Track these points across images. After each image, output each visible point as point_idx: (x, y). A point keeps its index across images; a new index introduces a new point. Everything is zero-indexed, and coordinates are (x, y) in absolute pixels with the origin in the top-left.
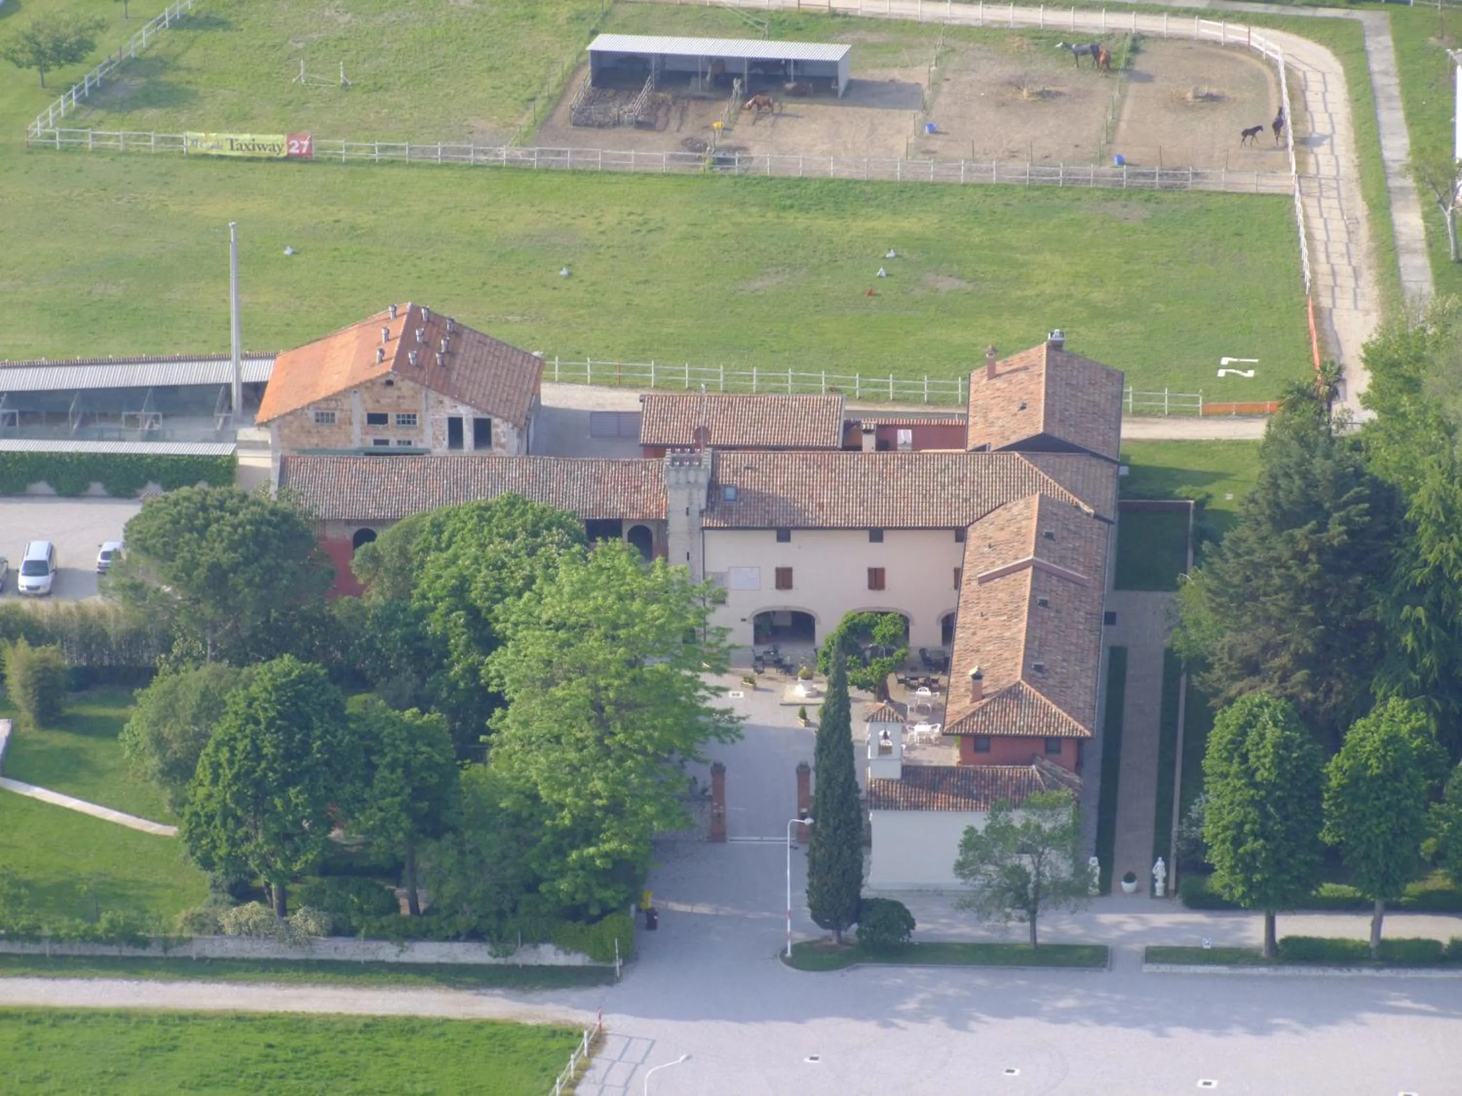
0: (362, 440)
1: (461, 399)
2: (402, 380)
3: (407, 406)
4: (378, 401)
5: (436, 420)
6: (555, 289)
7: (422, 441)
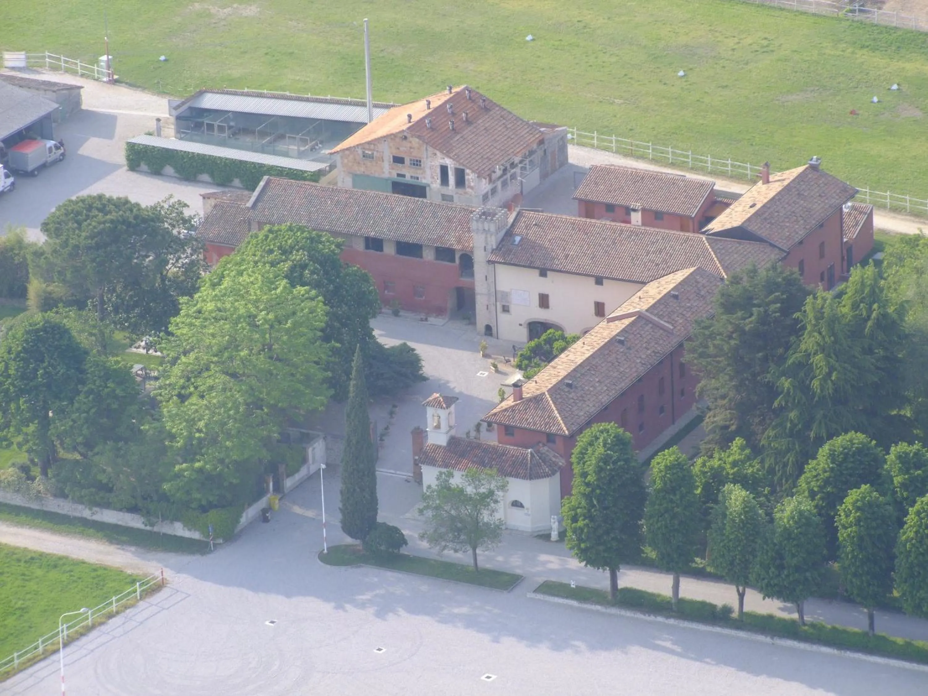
0: (390, 172)
1: (447, 154)
2: (412, 137)
3: (415, 154)
4: (398, 149)
5: (433, 166)
6: (665, 84)
7: (425, 178)
